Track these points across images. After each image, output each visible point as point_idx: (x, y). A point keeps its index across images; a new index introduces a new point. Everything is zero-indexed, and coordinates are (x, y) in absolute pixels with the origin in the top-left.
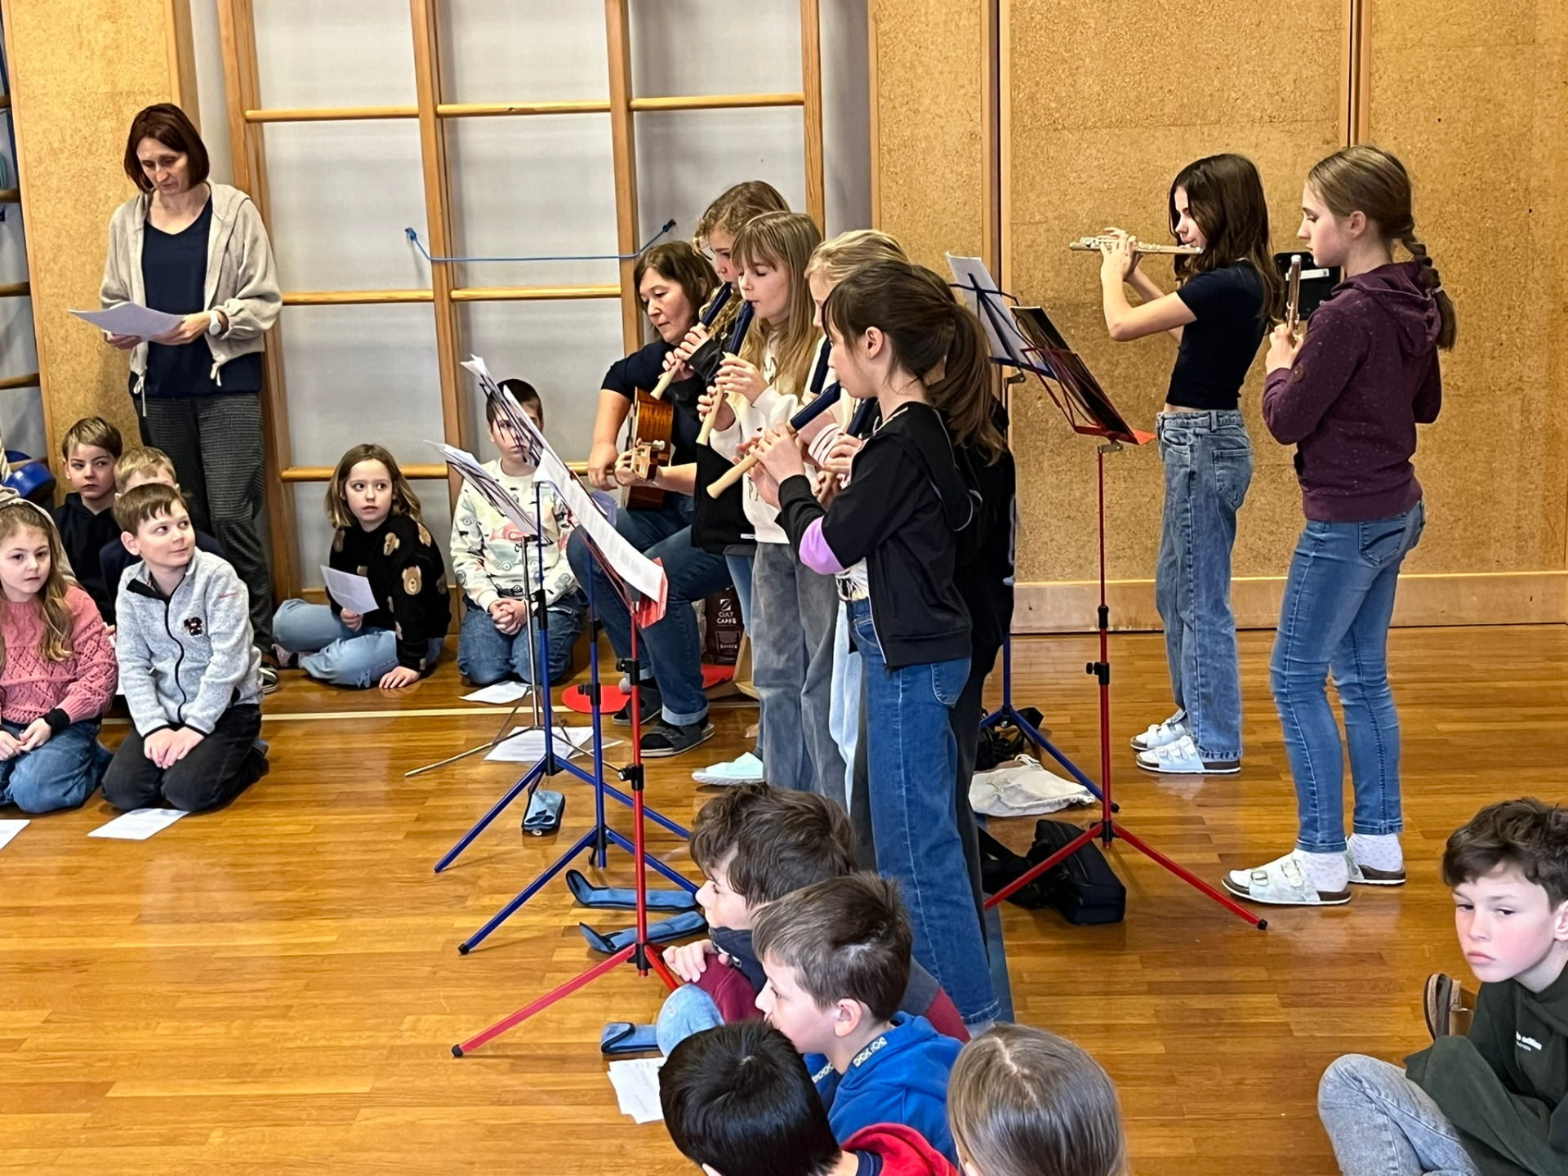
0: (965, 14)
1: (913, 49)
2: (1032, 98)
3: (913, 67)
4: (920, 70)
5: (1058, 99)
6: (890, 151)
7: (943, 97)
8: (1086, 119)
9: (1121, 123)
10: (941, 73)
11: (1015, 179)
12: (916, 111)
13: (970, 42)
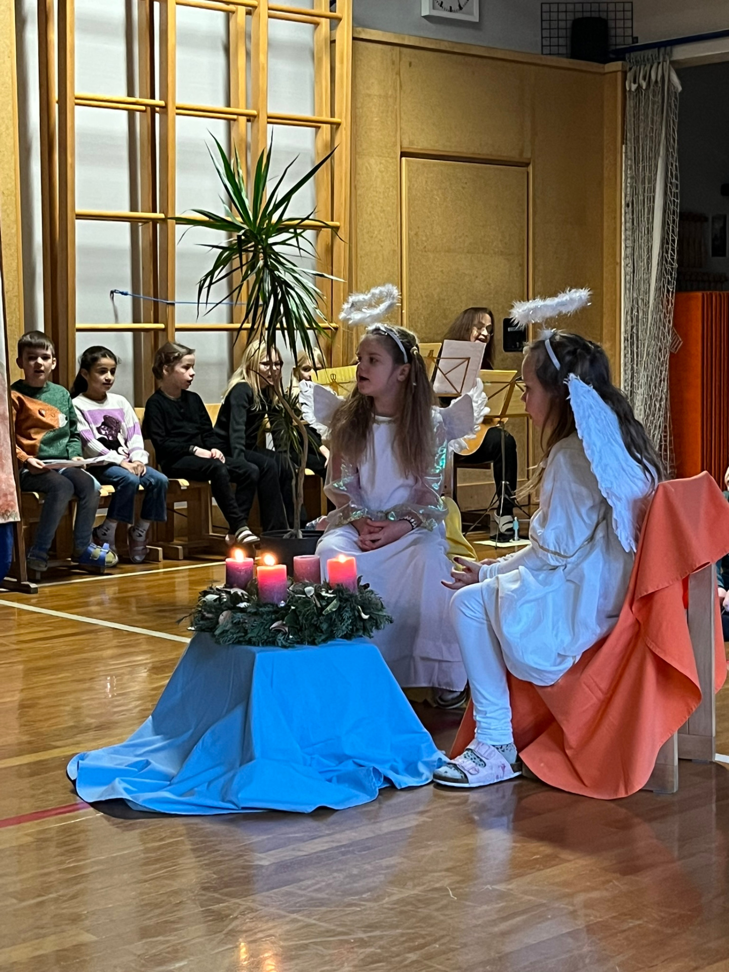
0: (391, 189)
1: (370, 205)
2: (416, 234)
3: (370, 214)
4: (374, 216)
5: (426, 236)
6: (361, 257)
7: (382, 231)
8: (436, 248)
9: (449, 251)
10: (382, 218)
11: (410, 274)
12: (372, 237)
13: (393, 203)
